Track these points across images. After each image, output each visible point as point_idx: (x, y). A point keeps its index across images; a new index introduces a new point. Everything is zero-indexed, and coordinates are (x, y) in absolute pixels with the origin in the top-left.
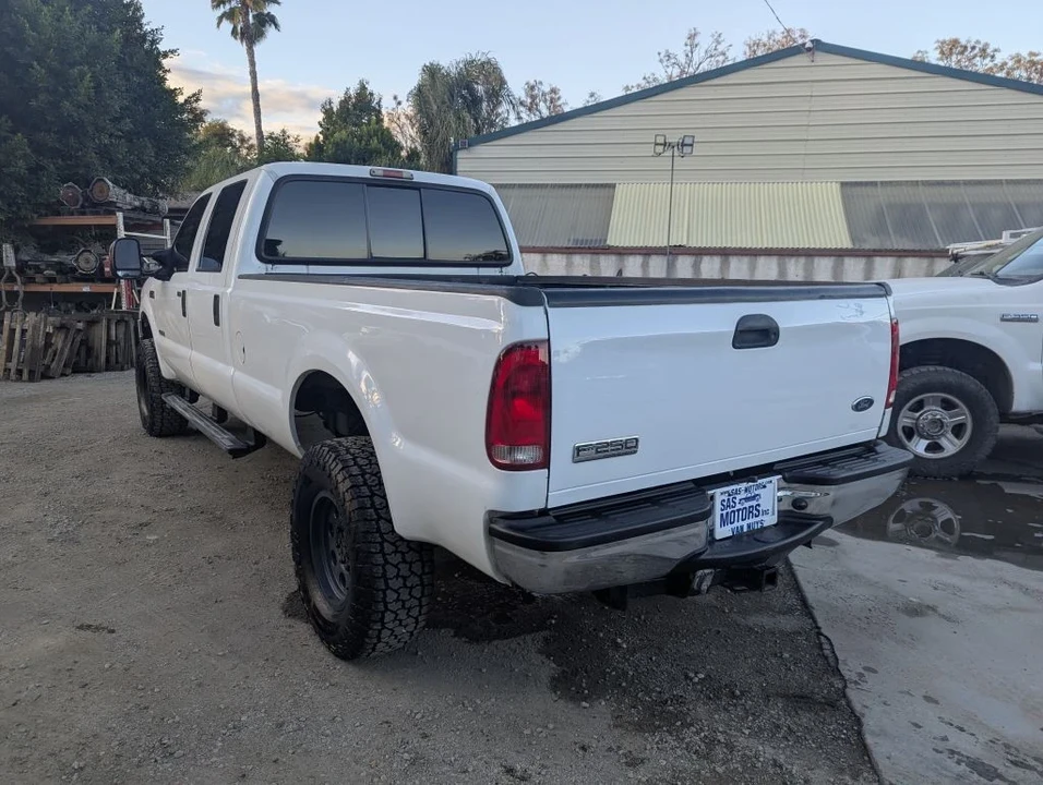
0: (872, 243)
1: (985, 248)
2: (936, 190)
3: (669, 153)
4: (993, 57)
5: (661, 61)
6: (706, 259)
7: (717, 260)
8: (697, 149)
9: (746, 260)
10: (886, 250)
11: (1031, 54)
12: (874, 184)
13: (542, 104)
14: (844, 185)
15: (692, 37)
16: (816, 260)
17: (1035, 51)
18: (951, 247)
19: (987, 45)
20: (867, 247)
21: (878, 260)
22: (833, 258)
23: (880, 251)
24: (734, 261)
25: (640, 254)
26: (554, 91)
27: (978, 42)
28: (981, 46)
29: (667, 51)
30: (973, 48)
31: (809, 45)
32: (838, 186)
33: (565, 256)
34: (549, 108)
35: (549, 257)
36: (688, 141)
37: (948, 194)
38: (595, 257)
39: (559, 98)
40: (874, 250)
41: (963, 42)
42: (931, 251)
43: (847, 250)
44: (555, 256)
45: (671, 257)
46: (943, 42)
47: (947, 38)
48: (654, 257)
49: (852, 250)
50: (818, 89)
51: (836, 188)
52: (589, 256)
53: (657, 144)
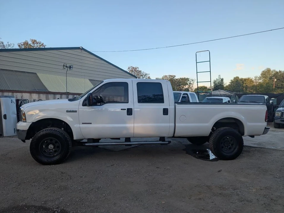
3: (67, 68)
8: (74, 69)
25: (60, 94)
33: (37, 94)
35: (32, 94)
38: (47, 95)
44: (34, 94)
45: (67, 95)
48: (63, 95)
52: (45, 94)
53: (64, 66)
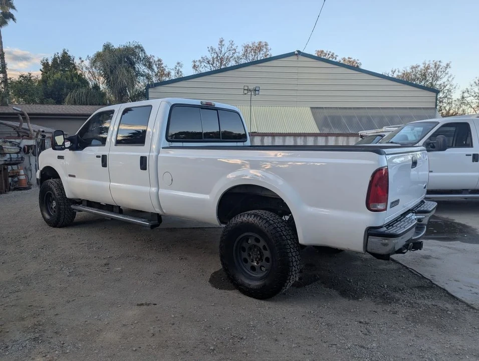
0: (326, 131)
1: (377, 132)
2: (344, 111)
3: (250, 93)
4: (336, 58)
5: (209, 51)
6: (266, 138)
7: (270, 138)
9: (281, 138)
10: (332, 134)
11: (349, 58)
12: (322, 108)
13: (154, 66)
14: (312, 108)
15: (221, 42)
16: (308, 137)
17: (350, 57)
18: (360, 132)
19: (333, 53)
20: (325, 132)
21: (329, 137)
22: (313, 137)
23: (330, 134)
24: (277, 138)
26: (159, 60)
27: (330, 52)
28: (331, 53)
29: (211, 47)
30: (329, 54)
31: (296, 52)
32: (310, 108)
34: (158, 68)
36: (257, 89)
37: (349, 112)
39: (162, 64)
40: (328, 134)
41: (325, 52)
42: (347, 134)
43: (318, 134)
45: (252, 137)
46: (318, 51)
47: (320, 50)
49: (320, 134)
50: (300, 70)
51: (309, 109)
53: (244, 90)
